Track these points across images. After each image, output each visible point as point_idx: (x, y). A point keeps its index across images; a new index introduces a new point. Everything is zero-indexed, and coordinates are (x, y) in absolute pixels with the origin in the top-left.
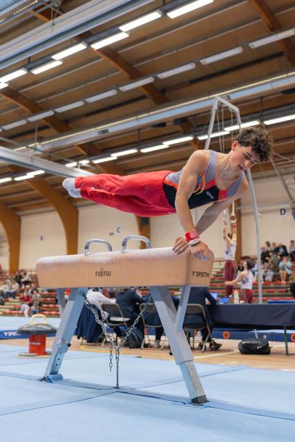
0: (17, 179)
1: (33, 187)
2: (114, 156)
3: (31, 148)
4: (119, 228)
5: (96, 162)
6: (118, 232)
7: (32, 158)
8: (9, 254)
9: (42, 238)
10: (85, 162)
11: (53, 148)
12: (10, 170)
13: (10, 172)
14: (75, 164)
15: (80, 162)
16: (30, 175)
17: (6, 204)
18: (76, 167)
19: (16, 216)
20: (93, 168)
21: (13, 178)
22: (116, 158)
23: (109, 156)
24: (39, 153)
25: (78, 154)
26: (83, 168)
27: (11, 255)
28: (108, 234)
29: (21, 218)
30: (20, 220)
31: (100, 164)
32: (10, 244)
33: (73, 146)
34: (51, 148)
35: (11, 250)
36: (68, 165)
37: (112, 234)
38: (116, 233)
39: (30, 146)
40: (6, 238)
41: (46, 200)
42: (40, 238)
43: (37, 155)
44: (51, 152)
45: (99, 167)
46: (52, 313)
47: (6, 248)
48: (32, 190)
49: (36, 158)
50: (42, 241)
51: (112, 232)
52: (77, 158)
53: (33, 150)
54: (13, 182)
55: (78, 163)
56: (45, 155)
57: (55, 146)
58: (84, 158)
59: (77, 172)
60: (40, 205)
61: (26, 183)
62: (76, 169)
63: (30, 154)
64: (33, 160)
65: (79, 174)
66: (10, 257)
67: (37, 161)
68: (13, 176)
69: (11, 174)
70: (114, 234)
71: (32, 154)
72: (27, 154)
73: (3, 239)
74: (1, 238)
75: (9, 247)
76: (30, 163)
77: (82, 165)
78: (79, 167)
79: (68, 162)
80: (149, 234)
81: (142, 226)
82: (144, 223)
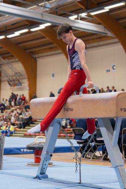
0: (32, 30)
1: (45, 35)
2: (107, 9)
3: (41, 6)
4: (114, 66)
5: (93, 14)
6: (114, 69)
7: (42, 14)
8: (28, 88)
9: (53, 75)
10: (84, 15)
11: (58, 5)
12: (27, 23)
13: (27, 25)
14: (76, 16)
15: (80, 15)
16: (42, 27)
17: (25, 49)
18: (77, 19)
19: (33, 58)
20: (90, 19)
21: (29, 29)
22: (108, 10)
23: (103, 9)
24: (48, 9)
25: (78, 8)
26: (82, 19)
27: (30, 89)
28: (105, 71)
29: (37, 59)
30: (36, 61)
31: (96, 15)
32: (29, 80)
33: (74, 3)
34: (57, 5)
35: (30, 85)
36: (73, 18)
37: (108, 71)
38: (112, 70)
39: (40, 5)
40: (26, 76)
41: (55, 45)
42: (52, 75)
43: (46, 11)
44: (57, 8)
45: (95, 18)
46: (61, 135)
47: (26, 83)
48: (44, 37)
49: (46, 14)
50: (54, 78)
51: (108, 69)
52: (77, 11)
53: (43, 8)
54: (30, 32)
55: (78, 16)
56: (52, 11)
57: (60, 3)
58: (83, 12)
59: (78, 23)
60: (51, 49)
61: (39, 32)
62: (77, 21)
63: (40, 11)
64: (43, 16)
65: (79, 24)
66: (29, 91)
67: (46, 16)
68: (30, 27)
69: (28, 26)
70: (110, 71)
71: (42, 11)
72: (38, 11)
73: (23, 77)
74: (22, 76)
75: (28, 83)
76: (41, 18)
77: (81, 17)
78: (79, 19)
79: (70, 15)
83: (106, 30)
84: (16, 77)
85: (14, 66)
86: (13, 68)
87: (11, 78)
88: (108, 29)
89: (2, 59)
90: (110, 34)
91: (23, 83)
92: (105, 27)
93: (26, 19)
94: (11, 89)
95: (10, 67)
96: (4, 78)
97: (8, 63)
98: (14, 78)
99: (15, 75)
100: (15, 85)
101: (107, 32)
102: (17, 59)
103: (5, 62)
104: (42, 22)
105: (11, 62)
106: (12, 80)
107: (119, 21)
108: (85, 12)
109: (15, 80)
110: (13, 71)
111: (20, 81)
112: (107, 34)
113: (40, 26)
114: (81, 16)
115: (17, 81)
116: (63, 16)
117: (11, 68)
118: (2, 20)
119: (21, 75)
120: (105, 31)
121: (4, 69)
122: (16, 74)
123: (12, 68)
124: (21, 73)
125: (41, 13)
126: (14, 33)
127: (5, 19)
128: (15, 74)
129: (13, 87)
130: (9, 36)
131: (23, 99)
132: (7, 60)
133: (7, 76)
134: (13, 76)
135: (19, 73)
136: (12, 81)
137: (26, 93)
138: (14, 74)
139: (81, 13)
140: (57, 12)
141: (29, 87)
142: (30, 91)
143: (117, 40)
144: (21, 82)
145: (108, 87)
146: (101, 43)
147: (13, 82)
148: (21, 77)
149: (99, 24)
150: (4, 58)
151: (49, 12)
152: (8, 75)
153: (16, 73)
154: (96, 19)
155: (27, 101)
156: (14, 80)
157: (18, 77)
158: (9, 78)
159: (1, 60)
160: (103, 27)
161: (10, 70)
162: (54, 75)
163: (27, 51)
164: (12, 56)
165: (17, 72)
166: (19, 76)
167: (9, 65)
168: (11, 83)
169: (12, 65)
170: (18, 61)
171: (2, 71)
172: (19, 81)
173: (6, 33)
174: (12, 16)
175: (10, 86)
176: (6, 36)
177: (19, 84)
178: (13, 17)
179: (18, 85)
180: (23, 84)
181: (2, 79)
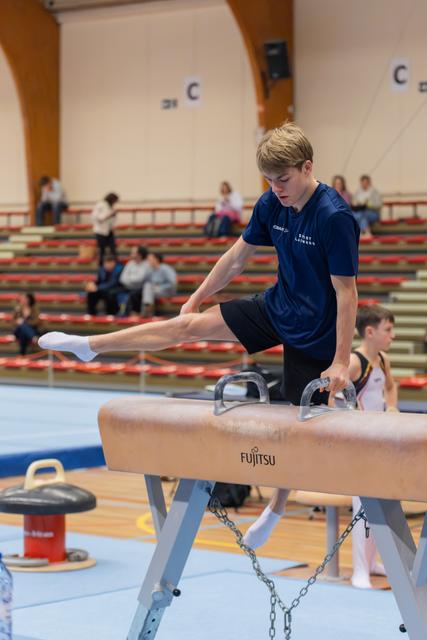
4: (194, 85)
6: (193, 98)
28: (159, 105)
37: (170, 104)
38: (184, 101)
51: (170, 97)
70: (179, 104)
80: (290, 109)
81: (270, 83)
82: (275, 75)
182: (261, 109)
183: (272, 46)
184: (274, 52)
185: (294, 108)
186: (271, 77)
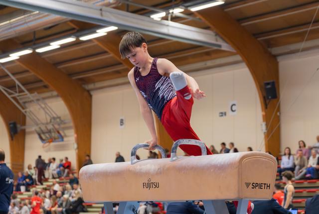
0: (84, 38)
1: (106, 49)
4: (234, 105)
5: (194, 9)
6: (233, 111)
7: (101, 10)
8: (76, 146)
9: (122, 122)
10: (177, 11)
12: (73, 26)
13: (74, 29)
14: (163, 14)
15: (171, 11)
16: (101, 33)
17: (70, 75)
18: (165, 18)
19: (85, 90)
20: (190, 18)
21: (78, 37)
24: (111, 1)
26: (175, 19)
27: (78, 148)
28: (218, 115)
29: (92, 93)
30: (91, 96)
31: (201, 12)
32: (77, 132)
35: (78, 141)
36: (157, 16)
37: (223, 114)
38: (229, 113)
40: (72, 124)
42: (120, 122)
43: (109, 5)
45: (199, 17)
47: (71, 137)
48: (105, 52)
49: (109, 9)
50: (123, 127)
51: (223, 111)
52: (166, 5)
54: (78, 43)
55: (168, 14)
56: (120, 4)
58: (177, 6)
59: (168, 26)
60: (118, 73)
61: (96, 43)
62: (165, 22)
63: (98, 4)
64: (103, 13)
65: (170, 29)
66: (77, 151)
67: (108, 14)
68: (78, 34)
69: (75, 31)
70: (227, 114)
71: (100, 3)
72: (94, 4)
73: (67, 125)
74: (65, 123)
75: (76, 135)
76: (99, 17)
77: (174, 15)
78: (169, 18)
79: (154, 12)
80: (278, 114)
81: (267, 101)
82: (270, 97)
83: (219, 39)
84: (53, 125)
85: (49, 104)
86: (48, 109)
87: (43, 128)
88: (222, 38)
89: (26, 92)
90: (225, 47)
91: (66, 136)
92: (217, 34)
93: (71, 18)
94: (43, 147)
95: (42, 107)
96: (30, 127)
97: (38, 100)
98: (50, 127)
99: (51, 122)
100: (52, 140)
101: (220, 42)
102: (55, 93)
103: (32, 98)
104: (101, 24)
105: (44, 99)
106: (46, 131)
107: (242, 23)
108: (181, 7)
109: (52, 131)
110: (48, 114)
111: (61, 132)
112: (220, 46)
113: (98, 31)
114: (173, 13)
115: (55, 132)
116: (140, 13)
117: (44, 109)
118: (27, 21)
119: (62, 122)
120: (217, 41)
121: (30, 111)
122: (53, 121)
123: (46, 110)
124: (62, 119)
125: (100, 8)
126: (49, 45)
127: (32, 18)
128: (51, 120)
129: (47, 144)
130: (40, 50)
131: (67, 165)
132: (36, 93)
133: (37, 124)
134: (47, 123)
135: (59, 118)
136: (47, 133)
137: (72, 156)
138: (49, 121)
139: (173, 7)
140: (128, 5)
141: (78, 144)
142: (79, 151)
143: (238, 58)
144: (62, 134)
145: (224, 144)
146: (209, 63)
147: (47, 135)
148: (62, 126)
149: (207, 28)
150: (31, 91)
151: (114, 6)
152: (39, 122)
153: (54, 118)
154: (200, 19)
155: (74, 170)
156: (49, 132)
157: (57, 126)
158: (40, 128)
159: (26, 94)
160: (214, 34)
161: (42, 112)
162: (124, 122)
163: (74, 78)
164: (46, 87)
165: (55, 116)
166: (59, 125)
167: (40, 102)
168: (44, 137)
169: (45, 104)
170: (58, 96)
171: (27, 114)
172: (59, 132)
173: (35, 44)
174: (46, 14)
175: (43, 142)
176: (34, 49)
177: (58, 138)
178: (48, 15)
179: (56, 140)
180: (65, 139)
181: (27, 130)
182: (264, 113)
183: (268, 84)
184: (269, 86)
185: (280, 113)
186: (268, 98)
